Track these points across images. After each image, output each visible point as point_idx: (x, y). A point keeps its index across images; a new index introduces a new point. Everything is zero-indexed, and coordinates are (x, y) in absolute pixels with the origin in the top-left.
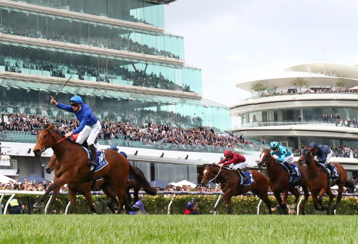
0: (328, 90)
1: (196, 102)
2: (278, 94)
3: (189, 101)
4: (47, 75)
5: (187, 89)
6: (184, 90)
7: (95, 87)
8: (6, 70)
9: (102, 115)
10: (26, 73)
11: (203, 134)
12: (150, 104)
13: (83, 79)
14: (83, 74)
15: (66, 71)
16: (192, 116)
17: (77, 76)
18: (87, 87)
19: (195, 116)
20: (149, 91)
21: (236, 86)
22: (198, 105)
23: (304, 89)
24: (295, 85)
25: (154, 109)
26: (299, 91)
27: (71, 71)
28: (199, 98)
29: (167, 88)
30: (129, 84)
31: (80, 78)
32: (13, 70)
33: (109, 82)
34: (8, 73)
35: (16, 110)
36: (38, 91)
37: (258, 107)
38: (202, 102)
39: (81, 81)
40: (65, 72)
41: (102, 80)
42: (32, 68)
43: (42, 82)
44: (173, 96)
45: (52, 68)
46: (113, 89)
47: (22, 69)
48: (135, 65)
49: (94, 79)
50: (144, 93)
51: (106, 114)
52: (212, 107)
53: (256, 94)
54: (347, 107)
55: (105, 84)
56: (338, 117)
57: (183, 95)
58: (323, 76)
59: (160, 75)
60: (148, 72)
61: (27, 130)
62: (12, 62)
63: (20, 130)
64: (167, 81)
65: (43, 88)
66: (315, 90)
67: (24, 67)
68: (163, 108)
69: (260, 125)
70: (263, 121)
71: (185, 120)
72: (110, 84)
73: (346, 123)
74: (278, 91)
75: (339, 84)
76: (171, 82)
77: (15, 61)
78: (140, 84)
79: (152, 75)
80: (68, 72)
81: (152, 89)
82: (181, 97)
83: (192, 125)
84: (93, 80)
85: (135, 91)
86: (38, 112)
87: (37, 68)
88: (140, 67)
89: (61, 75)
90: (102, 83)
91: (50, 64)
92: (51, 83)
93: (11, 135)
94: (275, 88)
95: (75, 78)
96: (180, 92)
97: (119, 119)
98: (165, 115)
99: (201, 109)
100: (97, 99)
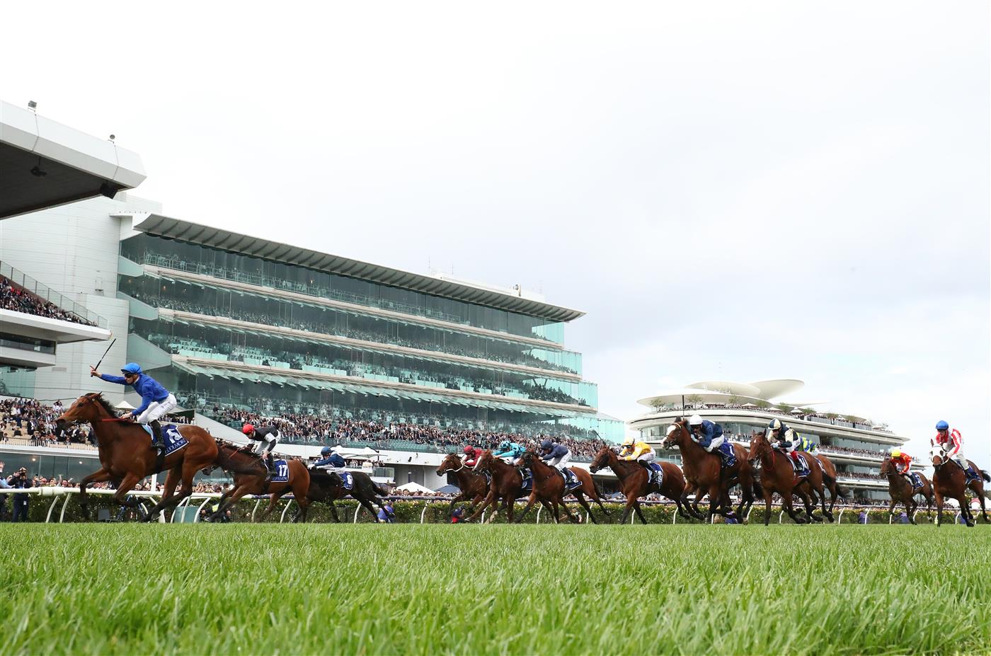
0: (722, 407)
1: (591, 415)
2: (675, 410)
3: (584, 414)
4: (442, 387)
5: (583, 403)
6: (580, 404)
7: (490, 400)
8: (400, 381)
9: (497, 427)
10: (420, 384)
11: (594, 446)
12: (549, 417)
13: (479, 392)
14: (479, 387)
15: (462, 384)
16: (588, 429)
17: (473, 388)
18: (481, 399)
19: (591, 429)
20: (544, 404)
21: (638, 402)
22: (591, 418)
23: (698, 406)
24: (691, 401)
25: (553, 422)
26: (694, 407)
27: (467, 384)
28: (595, 412)
29: (564, 402)
30: (525, 398)
31: (475, 390)
32: (408, 382)
33: (504, 395)
34: (401, 384)
35: (409, 420)
36: (429, 402)
37: (655, 422)
38: (597, 416)
39: (477, 393)
40: (460, 385)
41: (497, 393)
42: (427, 380)
43: (436, 394)
44: (569, 409)
45: (448, 380)
46: (507, 402)
47: (416, 381)
48: (536, 380)
49: (490, 391)
50: (547, 407)
51: (501, 425)
52: (605, 420)
53: (655, 409)
54: (738, 423)
55: (501, 396)
56: (729, 432)
57: (578, 408)
58: (718, 393)
59: (559, 390)
60: (548, 387)
61: (412, 439)
62: (407, 374)
63: (405, 439)
64: (565, 395)
65: (436, 399)
66: (709, 406)
67: (419, 379)
68: (561, 421)
69: (657, 439)
70: (660, 435)
71: (579, 432)
72: (505, 397)
73: (737, 438)
74: (676, 407)
75: (732, 401)
76: (569, 397)
77: (410, 373)
78: (537, 398)
79: (550, 390)
80: (464, 385)
81: (547, 402)
82: (576, 410)
83: (587, 438)
84: (489, 393)
85: (530, 405)
86: (432, 422)
87: (432, 380)
88: (540, 382)
89: (456, 388)
90: (497, 396)
91: (446, 376)
92: (445, 394)
93: (393, 443)
94: (673, 404)
95: (470, 391)
96: (576, 406)
97: (513, 430)
98: (560, 427)
99: (594, 423)
100: (490, 410)
